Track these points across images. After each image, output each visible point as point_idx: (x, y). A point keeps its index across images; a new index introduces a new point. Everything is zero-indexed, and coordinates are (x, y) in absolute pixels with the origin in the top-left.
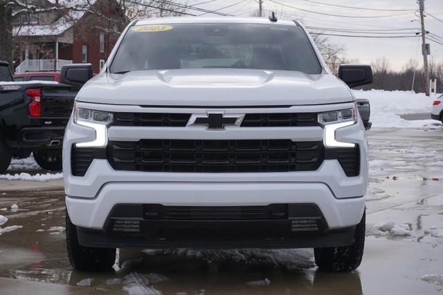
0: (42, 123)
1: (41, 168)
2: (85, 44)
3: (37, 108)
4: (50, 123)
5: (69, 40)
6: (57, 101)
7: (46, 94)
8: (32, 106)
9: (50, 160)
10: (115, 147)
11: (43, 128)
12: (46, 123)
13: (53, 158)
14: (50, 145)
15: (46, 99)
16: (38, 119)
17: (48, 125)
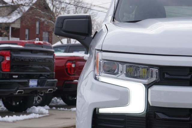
0: (11, 77)
1: (7, 110)
2: (27, 28)
3: (7, 66)
4: (17, 77)
5: (17, 26)
6: (22, 60)
7: (15, 55)
8: (3, 64)
9: (14, 104)
10: (161, 116)
11: (11, 81)
12: (14, 77)
13: (16, 103)
14: (17, 94)
15: (14, 59)
16: (7, 74)
17: (15, 79)
